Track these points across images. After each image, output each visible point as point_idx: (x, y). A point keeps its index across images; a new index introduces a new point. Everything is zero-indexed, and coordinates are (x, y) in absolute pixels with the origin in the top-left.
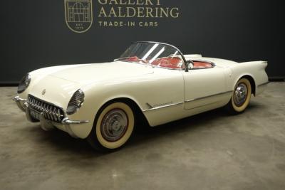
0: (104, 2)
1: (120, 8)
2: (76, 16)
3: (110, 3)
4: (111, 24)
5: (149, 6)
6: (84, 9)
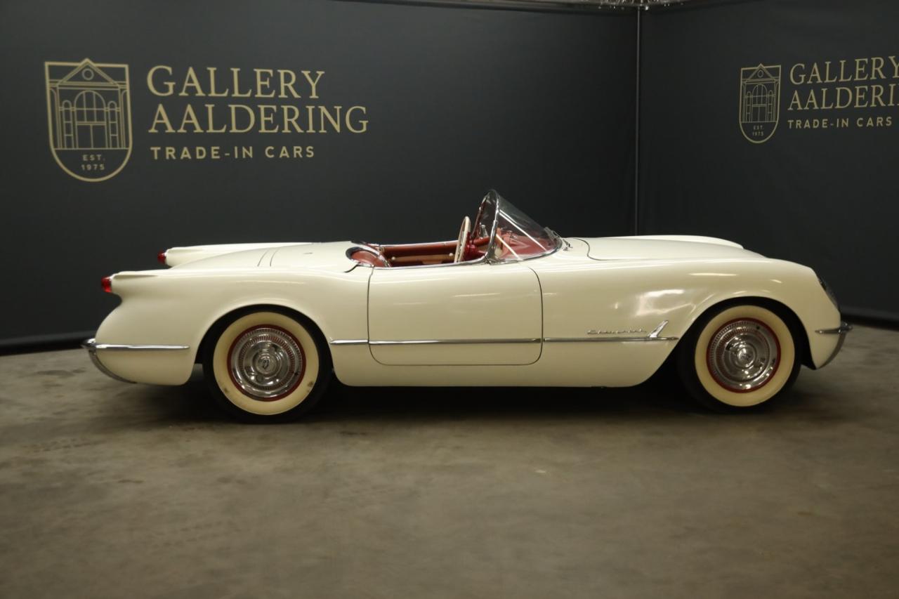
0: (166, 89)
1: (210, 107)
2: (84, 131)
3: (183, 94)
6: (107, 109)
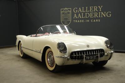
4: (78, 21)
5: (96, 12)
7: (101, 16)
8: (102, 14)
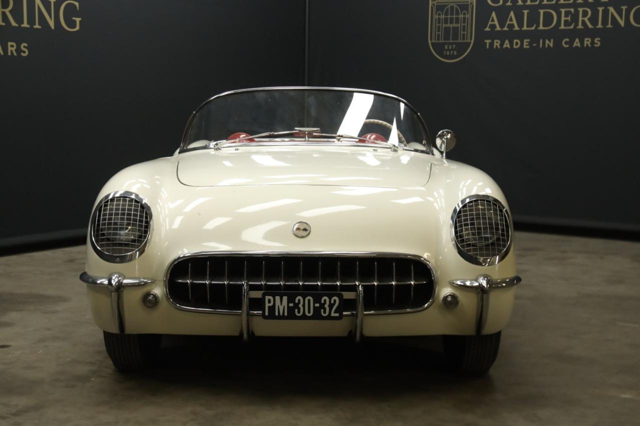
7: (605, 22)
8: (613, 17)
